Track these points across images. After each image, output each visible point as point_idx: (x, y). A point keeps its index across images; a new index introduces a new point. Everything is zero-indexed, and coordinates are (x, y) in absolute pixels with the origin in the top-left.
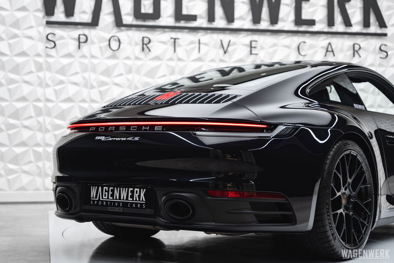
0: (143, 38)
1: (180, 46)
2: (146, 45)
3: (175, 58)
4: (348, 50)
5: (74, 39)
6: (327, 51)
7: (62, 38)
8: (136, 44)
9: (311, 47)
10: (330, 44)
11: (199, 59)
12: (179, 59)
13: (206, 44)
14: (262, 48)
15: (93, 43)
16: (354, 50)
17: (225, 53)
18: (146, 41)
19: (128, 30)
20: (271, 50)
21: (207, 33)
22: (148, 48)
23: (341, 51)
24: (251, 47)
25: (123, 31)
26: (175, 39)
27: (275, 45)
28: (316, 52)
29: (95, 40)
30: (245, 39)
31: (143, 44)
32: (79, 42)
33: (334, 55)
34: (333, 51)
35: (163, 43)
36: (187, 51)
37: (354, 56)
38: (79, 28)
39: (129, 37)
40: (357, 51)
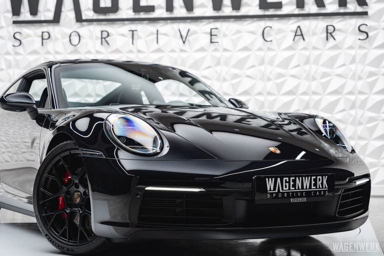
0: (102, 32)
1: (139, 37)
2: (105, 38)
3: (135, 51)
4: (322, 33)
5: (38, 36)
6: (296, 35)
7: (28, 36)
8: (97, 38)
9: (280, 31)
10: (299, 27)
11: (159, 50)
12: (139, 51)
13: (165, 34)
14: (225, 36)
15: (56, 39)
16: (327, 33)
17: (184, 42)
18: (105, 34)
19: (89, 25)
20: (234, 37)
21: (168, 23)
22: (106, 41)
23: (314, 34)
24: (211, 35)
25: (84, 26)
26: (133, 31)
27: (238, 32)
28: (285, 37)
29: (59, 36)
30: (206, 26)
31: (102, 38)
32: (43, 39)
33: (304, 40)
34: (302, 35)
35: (123, 35)
36: (146, 42)
37: (327, 39)
38: (44, 26)
39: (90, 31)
40: (330, 33)
